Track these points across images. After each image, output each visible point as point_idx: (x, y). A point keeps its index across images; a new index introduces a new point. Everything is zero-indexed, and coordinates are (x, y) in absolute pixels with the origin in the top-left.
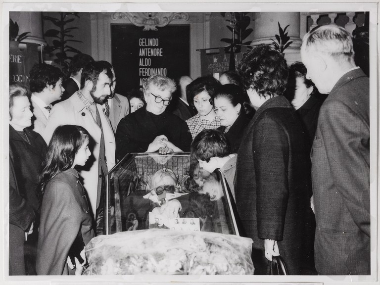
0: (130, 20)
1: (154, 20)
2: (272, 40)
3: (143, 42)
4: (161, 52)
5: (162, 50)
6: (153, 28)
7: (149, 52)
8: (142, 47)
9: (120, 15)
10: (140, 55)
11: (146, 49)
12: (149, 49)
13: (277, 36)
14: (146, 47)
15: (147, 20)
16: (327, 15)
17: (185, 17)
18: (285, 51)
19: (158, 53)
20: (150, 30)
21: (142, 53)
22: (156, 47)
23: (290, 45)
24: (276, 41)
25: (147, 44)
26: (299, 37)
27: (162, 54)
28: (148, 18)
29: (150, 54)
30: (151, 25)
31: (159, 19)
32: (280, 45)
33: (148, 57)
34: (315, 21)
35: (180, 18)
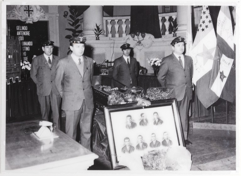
0: (18, 18)
1: (31, 18)
2: (93, 31)
3: (19, 28)
4: (29, 33)
5: (29, 32)
6: (31, 22)
7: (22, 33)
8: (18, 31)
9: (13, 15)
10: (18, 34)
11: (21, 32)
12: (22, 32)
13: (95, 29)
14: (20, 31)
15: (28, 18)
16: (114, 20)
17: (47, 17)
18: (99, 36)
19: (28, 33)
20: (29, 23)
21: (18, 33)
22: (26, 31)
23: (102, 33)
24: (95, 31)
25: (21, 29)
26: (103, 29)
27: (29, 34)
28: (28, 17)
29: (23, 34)
30: (30, 21)
31: (34, 18)
32: (97, 33)
33: (22, 36)
34: (109, 22)
35: (44, 18)
